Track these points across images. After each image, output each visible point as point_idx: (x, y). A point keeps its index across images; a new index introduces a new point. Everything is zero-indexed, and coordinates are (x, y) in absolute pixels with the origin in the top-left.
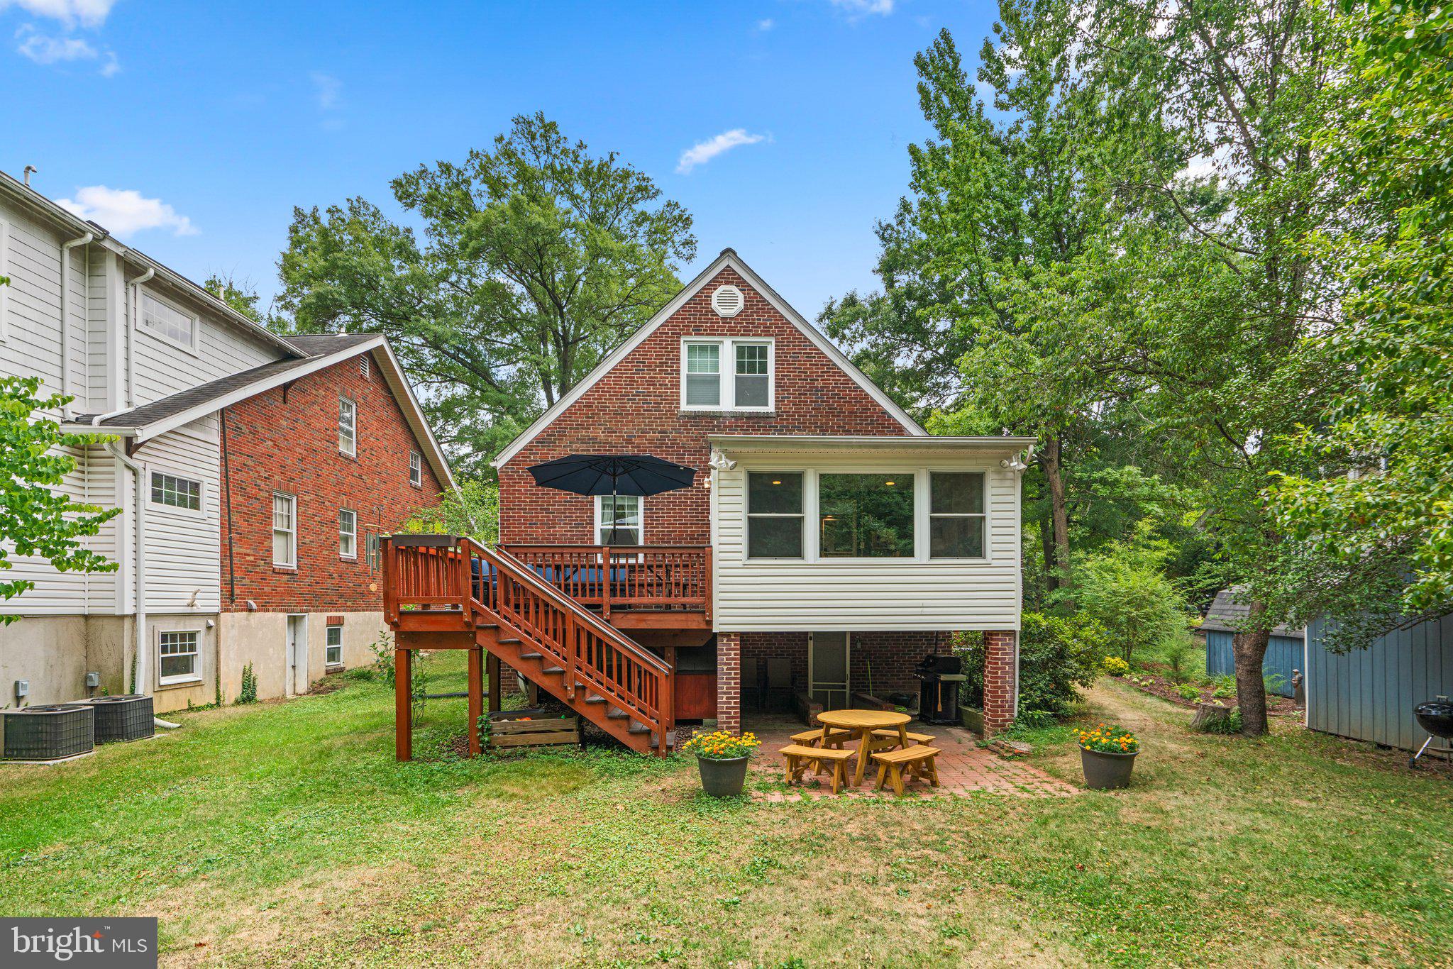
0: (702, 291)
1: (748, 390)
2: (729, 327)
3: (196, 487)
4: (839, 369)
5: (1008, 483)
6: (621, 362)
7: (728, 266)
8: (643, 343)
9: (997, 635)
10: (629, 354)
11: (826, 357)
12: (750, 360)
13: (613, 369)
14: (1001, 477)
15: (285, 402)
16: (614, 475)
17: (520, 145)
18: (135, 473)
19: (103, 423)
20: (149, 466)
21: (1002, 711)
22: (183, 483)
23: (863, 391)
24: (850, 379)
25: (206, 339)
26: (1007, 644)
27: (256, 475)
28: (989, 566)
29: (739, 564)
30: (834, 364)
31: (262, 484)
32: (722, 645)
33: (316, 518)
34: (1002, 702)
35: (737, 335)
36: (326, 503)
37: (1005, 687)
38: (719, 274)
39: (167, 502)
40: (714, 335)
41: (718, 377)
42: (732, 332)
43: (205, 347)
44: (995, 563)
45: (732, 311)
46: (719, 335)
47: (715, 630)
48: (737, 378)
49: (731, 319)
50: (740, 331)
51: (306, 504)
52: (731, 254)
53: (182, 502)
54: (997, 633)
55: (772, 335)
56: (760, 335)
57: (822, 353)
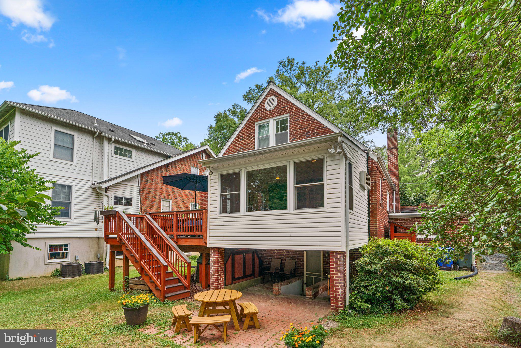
0: (261, 102)
1: (280, 138)
2: (272, 114)
3: (131, 200)
4: (317, 120)
5: (336, 162)
6: (235, 138)
7: (271, 88)
8: (242, 129)
9: (333, 253)
10: (238, 134)
11: (311, 116)
12: (281, 126)
13: (233, 141)
14: (332, 159)
15: (167, 171)
16: (196, 183)
17: (282, 70)
18: (108, 197)
19: (97, 184)
20: (113, 195)
21: (336, 301)
22: (126, 199)
23: (328, 128)
24: (322, 124)
25: (137, 156)
26: (339, 260)
27: (155, 194)
28: (325, 212)
29: (216, 216)
30: (315, 119)
31: (157, 197)
32: (212, 253)
33: (180, 207)
34: (336, 295)
35: (275, 117)
36: (184, 202)
37: (338, 286)
38: (268, 93)
39: (120, 204)
40: (266, 119)
41: (269, 136)
42: (273, 116)
43: (137, 158)
44: (329, 210)
45: (272, 107)
46: (268, 118)
47: (208, 247)
48: (276, 135)
49: (272, 110)
50: (276, 114)
51: (176, 202)
52: (272, 83)
53: (126, 204)
54: (333, 252)
55: (288, 113)
56: (283, 114)
57: (309, 115)
